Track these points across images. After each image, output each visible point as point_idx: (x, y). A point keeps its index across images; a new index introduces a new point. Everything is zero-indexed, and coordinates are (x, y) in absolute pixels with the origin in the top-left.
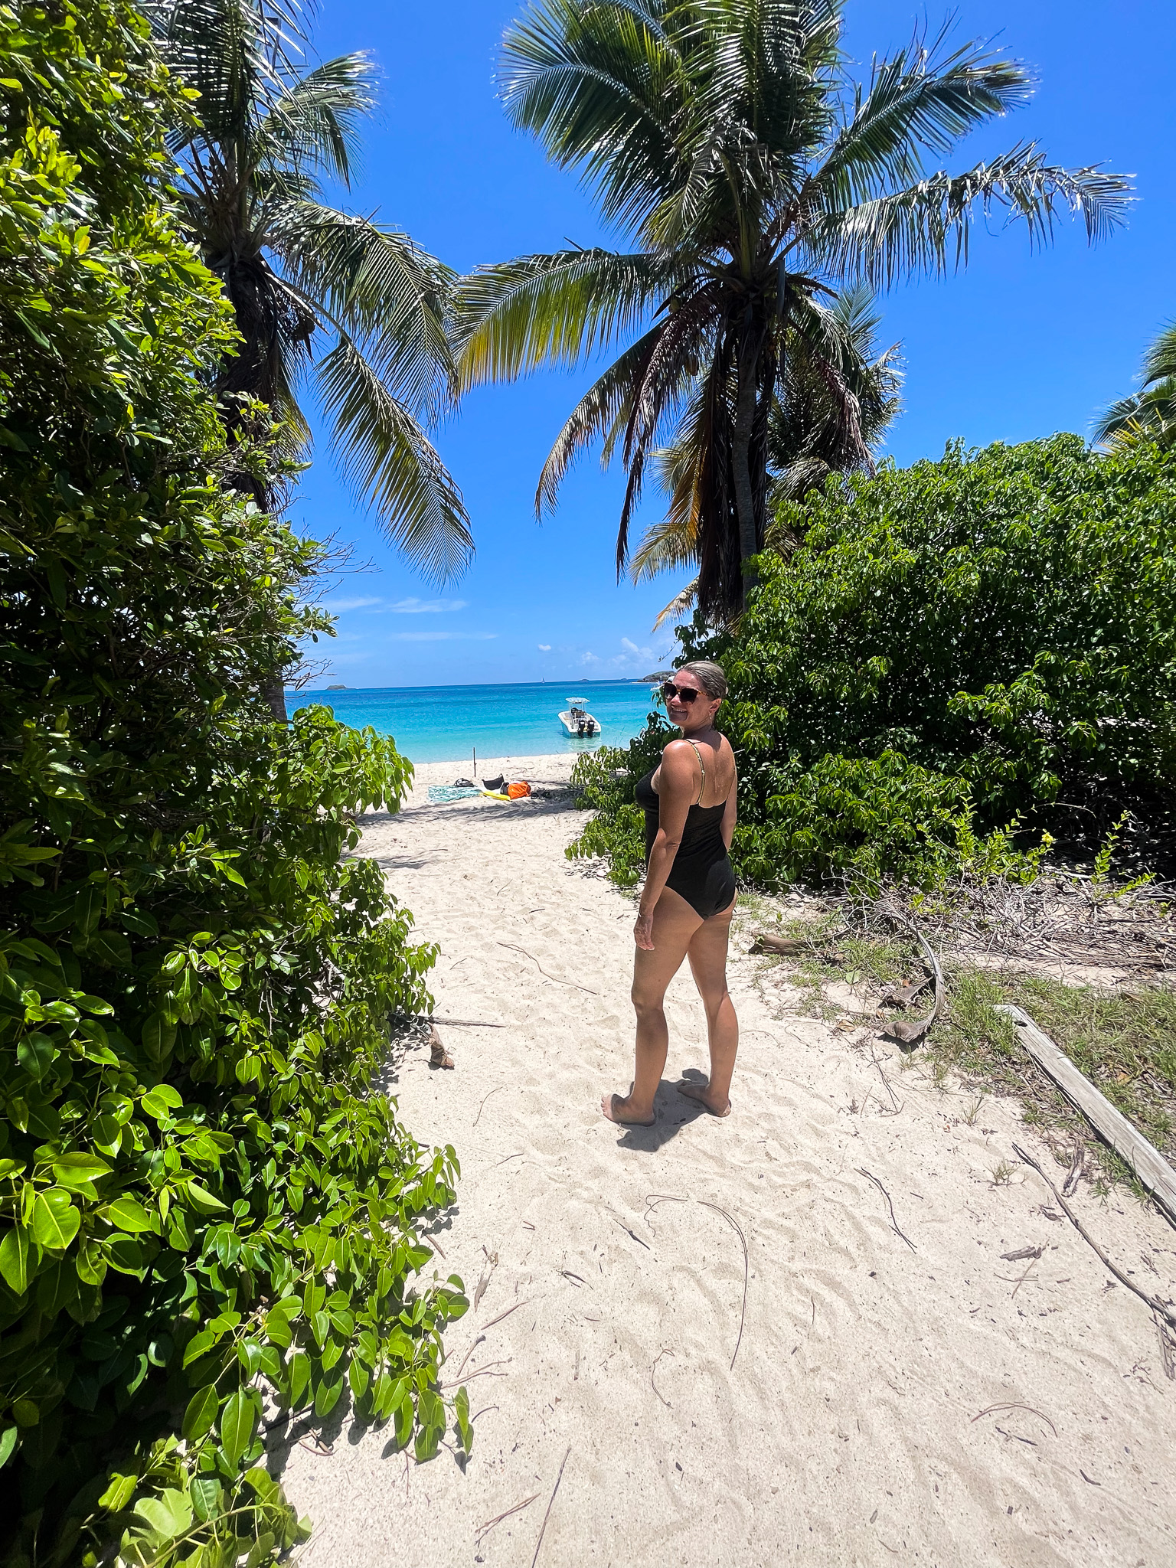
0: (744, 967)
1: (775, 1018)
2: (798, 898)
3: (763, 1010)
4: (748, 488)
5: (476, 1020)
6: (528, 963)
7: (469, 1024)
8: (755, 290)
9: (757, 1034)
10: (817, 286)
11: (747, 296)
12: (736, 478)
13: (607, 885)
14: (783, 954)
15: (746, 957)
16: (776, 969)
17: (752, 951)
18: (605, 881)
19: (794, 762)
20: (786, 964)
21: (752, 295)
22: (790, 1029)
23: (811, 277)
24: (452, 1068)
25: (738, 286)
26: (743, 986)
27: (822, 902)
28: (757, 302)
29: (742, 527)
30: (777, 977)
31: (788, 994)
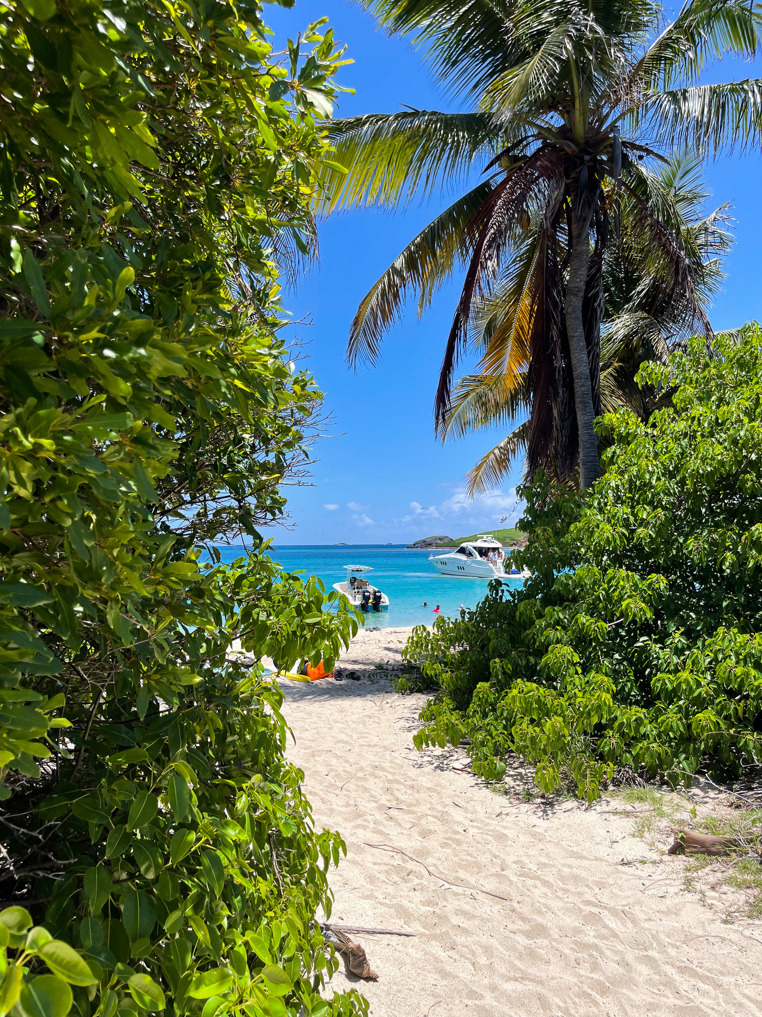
0: (668, 869)
1: (725, 922)
2: (702, 794)
3: (709, 915)
4: (583, 343)
5: (380, 927)
6: (411, 865)
7: (374, 933)
8: (589, 153)
9: (712, 940)
10: (649, 152)
11: (582, 159)
12: (570, 333)
13: (468, 780)
14: (710, 853)
15: (666, 858)
16: (707, 870)
17: (673, 851)
18: (464, 775)
19: (678, 638)
20: (716, 866)
21: (587, 158)
22: (747, 933)
23: (643, 144)
24: (374, 979)
25: (571, 148)
26: (676, 890)
27: (733, 797)
28: (591, 164)
29: (578, 383)
30: (712, 879)
31: (731, 897)
